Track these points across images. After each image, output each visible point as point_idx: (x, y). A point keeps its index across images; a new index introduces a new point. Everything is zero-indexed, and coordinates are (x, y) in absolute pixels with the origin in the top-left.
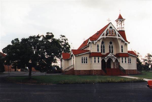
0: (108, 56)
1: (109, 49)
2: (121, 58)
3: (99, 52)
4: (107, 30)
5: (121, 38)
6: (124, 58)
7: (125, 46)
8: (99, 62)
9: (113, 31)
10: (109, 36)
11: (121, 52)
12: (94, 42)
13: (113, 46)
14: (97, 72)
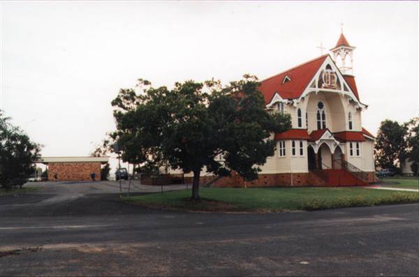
0: (321, 138)
1: (317, 120)
2: (348, 144)
3: (302, 128)
4: (322, 72)
5: (350, 93)
6: (354, 144)
7: (357, 116)
8: (301, 153)
9: (334, 77)
10: (325, 87)
11: (347, 129)
12: (293, 102)
13: (326, 113)
14: (299, 180)
